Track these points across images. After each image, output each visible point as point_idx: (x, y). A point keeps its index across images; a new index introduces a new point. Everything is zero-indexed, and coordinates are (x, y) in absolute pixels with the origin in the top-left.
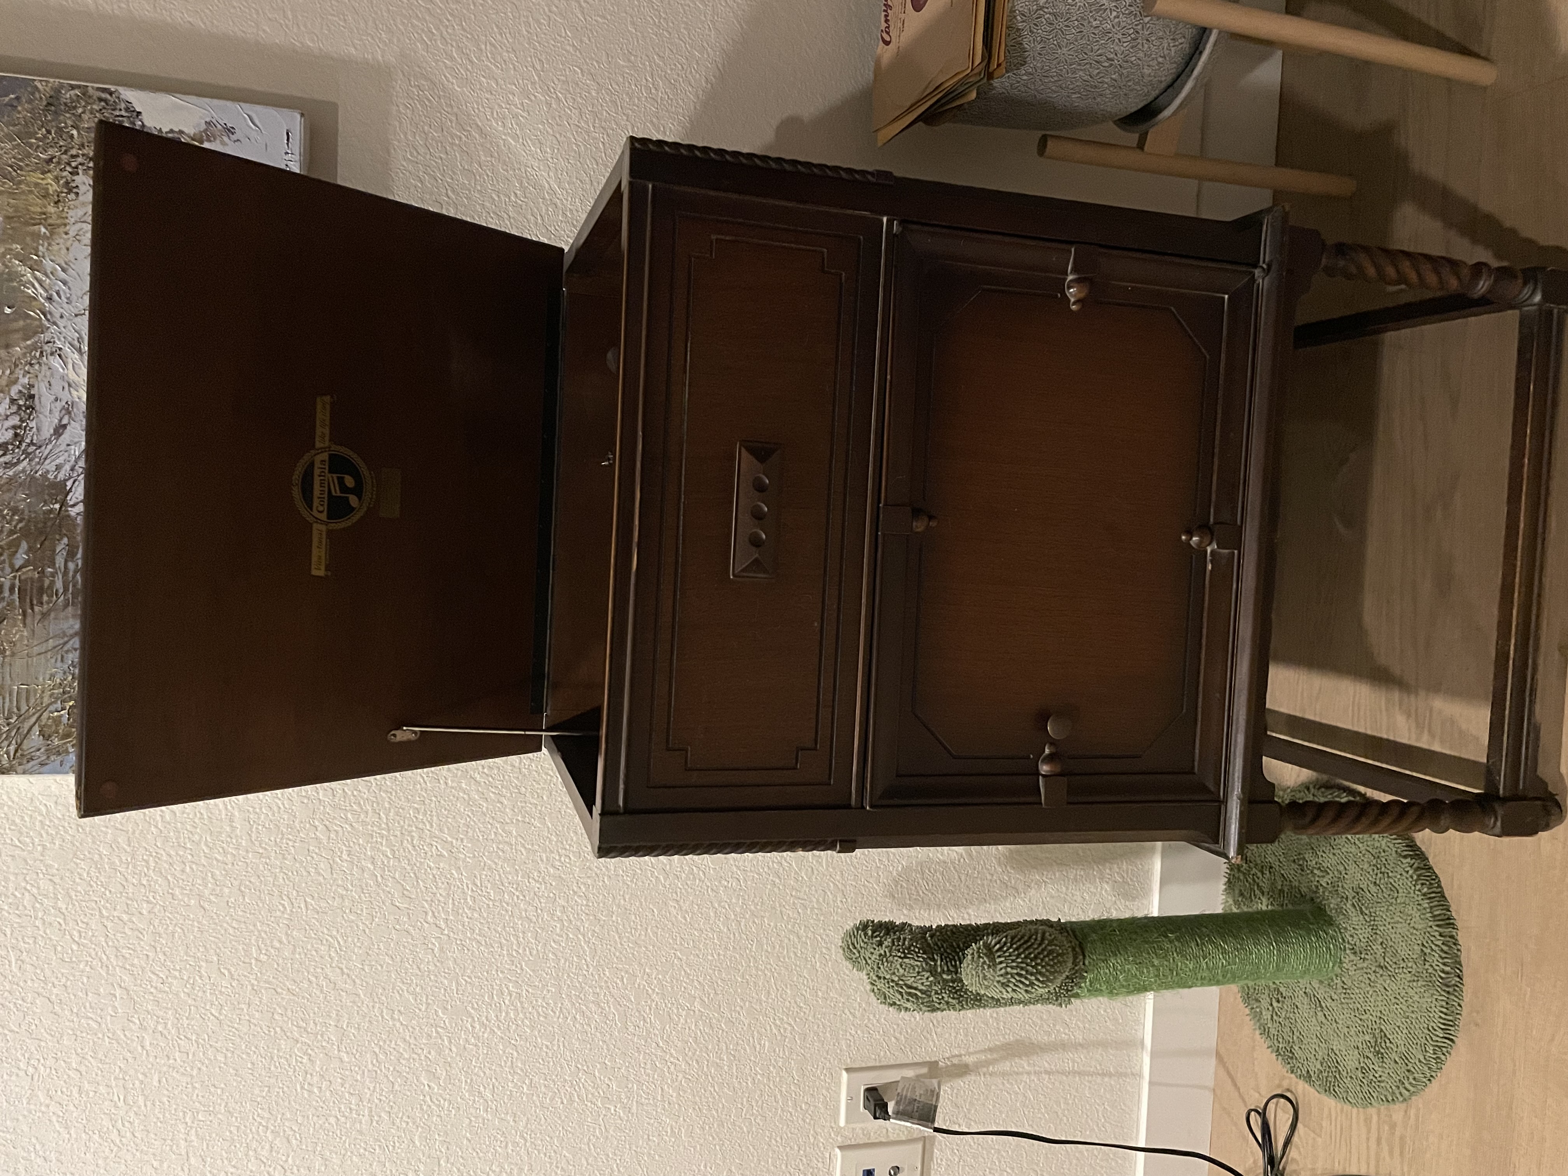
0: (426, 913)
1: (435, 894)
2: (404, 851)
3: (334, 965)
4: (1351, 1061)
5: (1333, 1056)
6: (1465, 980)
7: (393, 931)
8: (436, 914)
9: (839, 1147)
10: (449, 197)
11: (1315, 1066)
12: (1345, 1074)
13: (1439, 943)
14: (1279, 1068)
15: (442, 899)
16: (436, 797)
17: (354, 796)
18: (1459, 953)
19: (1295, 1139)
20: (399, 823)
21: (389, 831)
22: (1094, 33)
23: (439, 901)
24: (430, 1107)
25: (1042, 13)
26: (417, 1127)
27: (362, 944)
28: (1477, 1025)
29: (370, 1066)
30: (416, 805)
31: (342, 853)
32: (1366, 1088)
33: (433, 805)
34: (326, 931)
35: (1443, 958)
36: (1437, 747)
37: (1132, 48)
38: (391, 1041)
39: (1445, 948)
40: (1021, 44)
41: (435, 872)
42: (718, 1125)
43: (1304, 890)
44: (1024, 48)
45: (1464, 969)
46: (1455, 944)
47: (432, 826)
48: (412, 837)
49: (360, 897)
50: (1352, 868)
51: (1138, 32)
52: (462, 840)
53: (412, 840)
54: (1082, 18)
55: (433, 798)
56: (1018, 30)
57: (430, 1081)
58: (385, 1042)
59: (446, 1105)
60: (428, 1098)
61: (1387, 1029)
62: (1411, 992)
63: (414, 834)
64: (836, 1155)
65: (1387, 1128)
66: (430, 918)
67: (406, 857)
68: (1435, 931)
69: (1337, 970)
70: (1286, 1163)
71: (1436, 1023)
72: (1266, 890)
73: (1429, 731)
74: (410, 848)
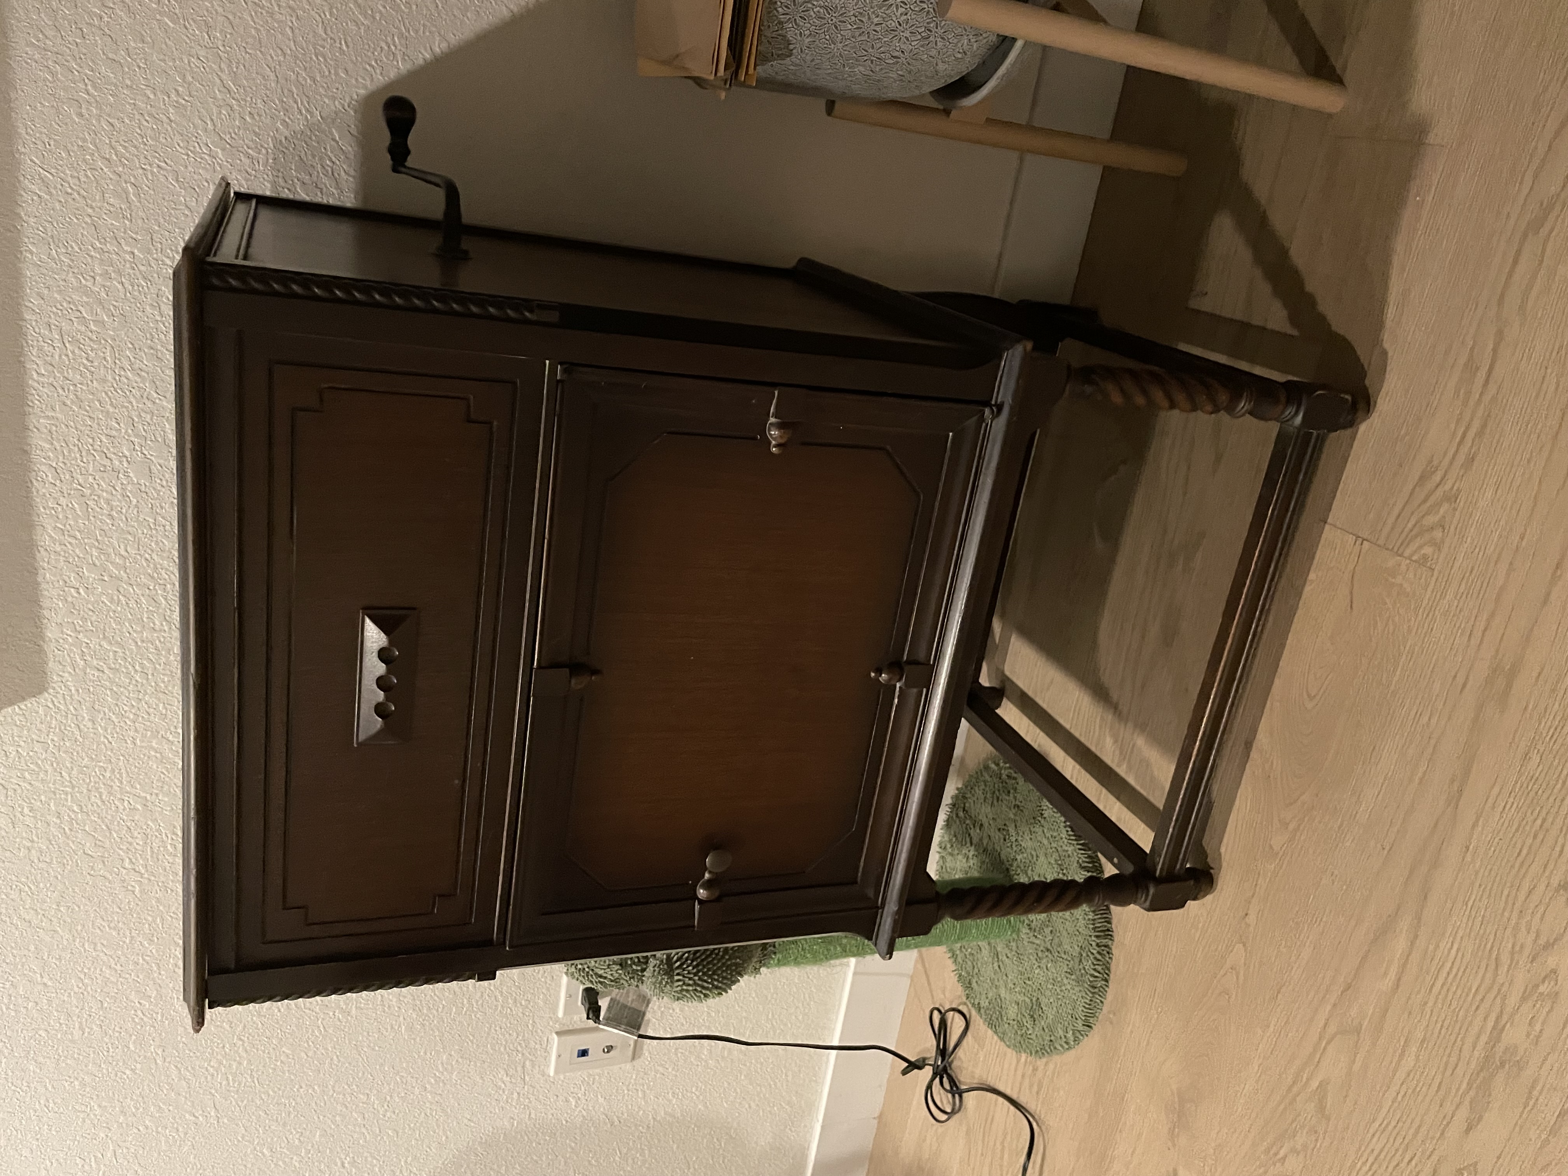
0: (122, 860)
1: (131, 844)
2: (92, 805)
3: (27, 907)
4: (1012, 1012)
5: (999, 1000)
6: (1110, 984)
7: (88, 877)
8: (134, 860)
9: (557, 1033)
10: (88, 94)
11: (984, 1003)
12: (1005, 1019)
13: (1095, 952)
14: (959, 990)
15: (138, 847)
16: (123, 756)
17: (30, 757)
18: (1110, 961)
19: (965, 1042)
20: (84, 780)
21: (73, 787)
22: (875, 31)
23: (136, 849)
24: (142, 1019)
25: (810, 5)
26: (131, 1036)
27: (55, 888)
28: (1111, 1023)
29: (76, 989)
30: (101, 764)
31: (23, 809)
32: (1019, 1038)
33: (121, 764)
34: (14, 878)
35: (1094, 965)
36: (1131, 780)
37: (922, 46)
38: (95, 968)
39: (1099, 957)
40: (785, 36)
41: (129, 824)
42: (438, 1022)
43: (1003, 856)
44: (788, 40)
45: (1112, 976)
46: (1108, 953)
47: (121, 783)
48: (101, 794)
49: (48, 848)
50: (1042, 858)
51: (931, 31)
52: (157, 795)
53: (101, 796)
54: (861, 13)
55: (121, 758)
56: (781, 23)
57: (141, 999)
58: (89, 969)
59: (160, 1018)
60: (139, 1013)
61: (1044, 1001)
62: (1065, 981)
63: (102, 790)
64: (553, 1039)
65: (1031, 1068)
66: (127, 864)
67: (95, 811)
68: (1094, 941)
69: (1014, 935)
70: (955, 1058)
71: (1080, 1011)
72: (974, 842)
73: (1129, 761)
74: (100, 803)
